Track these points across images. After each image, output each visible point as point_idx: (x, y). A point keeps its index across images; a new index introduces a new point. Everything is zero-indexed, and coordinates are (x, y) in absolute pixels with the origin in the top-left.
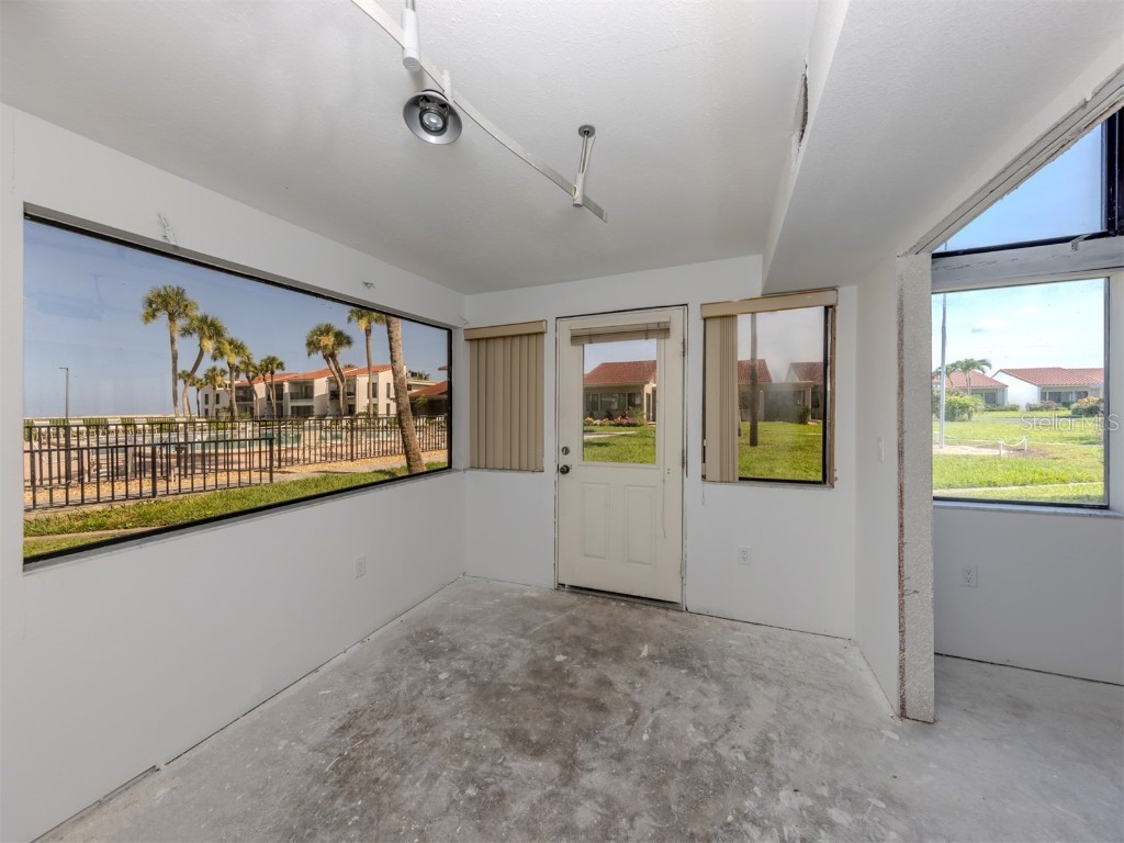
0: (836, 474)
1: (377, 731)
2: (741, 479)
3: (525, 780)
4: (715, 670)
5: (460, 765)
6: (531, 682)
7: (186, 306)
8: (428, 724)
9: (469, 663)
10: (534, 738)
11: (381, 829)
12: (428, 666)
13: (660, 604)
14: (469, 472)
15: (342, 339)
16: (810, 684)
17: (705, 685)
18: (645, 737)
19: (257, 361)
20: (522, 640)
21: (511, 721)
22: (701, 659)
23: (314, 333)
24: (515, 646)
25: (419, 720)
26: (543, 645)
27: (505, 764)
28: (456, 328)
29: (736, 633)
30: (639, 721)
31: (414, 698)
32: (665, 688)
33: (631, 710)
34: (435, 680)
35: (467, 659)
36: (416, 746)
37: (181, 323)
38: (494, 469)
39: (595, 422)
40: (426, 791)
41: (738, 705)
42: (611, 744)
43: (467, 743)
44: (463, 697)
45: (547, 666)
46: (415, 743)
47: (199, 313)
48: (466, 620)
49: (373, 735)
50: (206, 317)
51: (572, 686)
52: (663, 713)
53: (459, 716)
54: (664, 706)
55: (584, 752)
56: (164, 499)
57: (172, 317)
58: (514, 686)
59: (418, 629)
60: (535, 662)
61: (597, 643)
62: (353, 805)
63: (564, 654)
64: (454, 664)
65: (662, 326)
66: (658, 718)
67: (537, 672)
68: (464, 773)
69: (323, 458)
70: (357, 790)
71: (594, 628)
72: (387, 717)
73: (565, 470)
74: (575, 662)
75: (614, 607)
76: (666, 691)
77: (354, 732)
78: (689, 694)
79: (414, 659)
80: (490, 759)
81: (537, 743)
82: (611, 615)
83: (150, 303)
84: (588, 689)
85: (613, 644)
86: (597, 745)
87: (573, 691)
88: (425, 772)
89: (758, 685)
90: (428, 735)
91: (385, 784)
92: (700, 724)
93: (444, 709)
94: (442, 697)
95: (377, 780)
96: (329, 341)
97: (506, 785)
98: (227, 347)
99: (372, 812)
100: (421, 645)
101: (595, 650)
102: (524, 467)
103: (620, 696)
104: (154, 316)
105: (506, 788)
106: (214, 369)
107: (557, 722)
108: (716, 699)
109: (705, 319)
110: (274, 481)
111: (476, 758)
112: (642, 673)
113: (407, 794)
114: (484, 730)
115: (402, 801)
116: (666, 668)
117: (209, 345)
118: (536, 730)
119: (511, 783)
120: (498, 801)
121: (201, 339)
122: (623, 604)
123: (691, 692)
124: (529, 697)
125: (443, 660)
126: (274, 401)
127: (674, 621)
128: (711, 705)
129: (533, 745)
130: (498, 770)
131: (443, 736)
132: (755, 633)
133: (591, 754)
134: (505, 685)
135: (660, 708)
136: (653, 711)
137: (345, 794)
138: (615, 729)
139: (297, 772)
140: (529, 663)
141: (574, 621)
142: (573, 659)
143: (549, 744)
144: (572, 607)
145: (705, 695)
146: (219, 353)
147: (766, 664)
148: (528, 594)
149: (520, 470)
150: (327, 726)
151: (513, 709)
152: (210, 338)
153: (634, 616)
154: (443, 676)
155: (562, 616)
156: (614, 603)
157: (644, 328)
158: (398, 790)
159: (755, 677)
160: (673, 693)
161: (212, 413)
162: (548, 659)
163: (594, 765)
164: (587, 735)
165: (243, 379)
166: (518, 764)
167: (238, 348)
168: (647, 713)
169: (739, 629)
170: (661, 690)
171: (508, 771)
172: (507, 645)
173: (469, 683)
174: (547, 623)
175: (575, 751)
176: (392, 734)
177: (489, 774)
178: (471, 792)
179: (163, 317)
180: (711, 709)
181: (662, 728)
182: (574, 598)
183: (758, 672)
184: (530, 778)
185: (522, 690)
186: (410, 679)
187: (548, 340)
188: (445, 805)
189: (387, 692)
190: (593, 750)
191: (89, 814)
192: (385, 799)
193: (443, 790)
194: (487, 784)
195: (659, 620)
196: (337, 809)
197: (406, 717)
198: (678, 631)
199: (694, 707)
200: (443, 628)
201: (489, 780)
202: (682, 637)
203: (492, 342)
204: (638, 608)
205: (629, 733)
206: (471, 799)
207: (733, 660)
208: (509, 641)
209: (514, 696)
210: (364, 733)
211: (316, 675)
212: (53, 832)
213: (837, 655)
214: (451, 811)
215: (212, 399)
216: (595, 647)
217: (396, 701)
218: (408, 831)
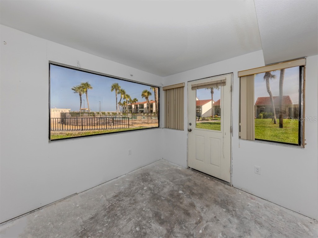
0: (305, 142)
1: (123, 200)
2: (256, 139)
3: (154, 232)
4: (238, 213)
5: (138, 218)
6: (169, 197)
7: (119, 87)
8: (136, 202)
9: (153, 186)
10: (162, 217)
11: (111, 231)
12: (143, 184)
13: (222, 181)
14: (164, 129)
15: (149, 93)
16: (285, 235)
17: (232, 218)
18: (201, 231)
19: (132, 99)
20: (171, 183)
21: (158, 209)
22: (233, 207)
23: (143, 92)
24: (168, 184)
25: (134, 200)
26: (177, 186)
27: (150, 223)
28: (160, 87)
29: (252, 201)
30: (200, 224)
31: (135, 193)
32: (215, 214)
33: (199, 219)
34: (142, 189)
35: (153, 185)
36: (130, 208)
37: (118, 91)
38: (170, 128)
39: (218, 117)
40: (126, 223)
41: (244, 232)
42: (187, 229)
43: (143, 212)
44: (148, 197)
45: (175, 194)
46: (130, 207)
47: (120, 89)
48: (158, 173)
49: (121, 201)
50: (122, 90)
51: (181, 203)
52: (211, 224)
53: (144, 202)
54: (212, 221)
55: (176, 229)
56: (108, 130)
57: (116, 90)
58: (163, 197)
59: (145, 172)
60: (172, 191)
61: (195, 190)
62: (108, 220)
63: (182, 191)
64: (149, 185)
65: (222, 81)
66: (208, 226)
67: (171, 195)
68: (138, 222)
69: (141, 123)
70: (111, 216)
71: (195, 184)
72: (127, 196)
73: (190, 130)
74: (185, 195)
75: (205, 178)
76: (215, 216)
77: (118, 198)
78: (224, 220)
79: (140, 181)
80: (147, 220)
81: (163, 220)
82: (203, 181)
83: (112, 87)
84: (186, 206)
85: (200, 192)
86: (182, 228)
87: (181, 205)
88: (128, 217)
89: (257, 226)
90: (134, 205)
91: (118, 217)
92: (225, 234)
93: (142, 199)
94: (142, 195)
95: (116, 215)
96: (146, 94)
97: (148, 231)
98: (126, 96)
99: (111, 225)
100: (144, 177)
101: (193, 192)
102: (179, 128)
103: (196, 212)
104: (113, 90)
105: (148, 232)
106: (125, 102)
107: (172, 214)
108: (235, 226)
109: (240, 77)
110: (129, 128)
111: (143, 218)
112: (207, 206)
113: (121, 222)
114: (149, 209)
115: (119, 224)
116: (217, 206)
117: (123, 96)
118: (164, 214)
119: (150, 231)
120: (144, 236)
121: (121, 94)
122: (209, 178)
123: (225, 219)
124: (166, 203)
125: (147, 183)
126: (136, 108)
127: (226, 189)
128: (232, 228)
129: (161, 220)
130: (148, 225)
131: (138, 207)
132: (262, 203)
133: (178, 230)
134: (161, 196)
135: (210, 222)
136: (207, 222)
137: (108, 216)
138: (191, 224)
139: (101, 205)
140: (170, 191)
141: (189, 180)
142: (185, 194)
143: (166, 222)
144: (191, 175)
145: (231, 223)
146: (125, 98)
147: (263, 218)
148: (178, 168)
149: (177, 129)
150: (113, 194)
151: (160, 205)
152: (123, 94)
153: (211, 184)
154: (145, 188)
155: (186, 178)
156: (205, 177)
157: (216, 82)
158: (120, 220)
159: (256, 222)
160: (217, 217)
161: (124, 111)
162: (177, 191)
163: (178, 235)
164: (180, 223)
165: (130, 104)
166: (154, 225)
167: (128, 96)
168: (204, 222)
169: (254, 199)
170: (213, 215)
171: (150, 226)
172: (166, 183)
173: (151, 193)
174: (181, 179)
175: (174, 227)
176: (126, 202)
177: (145, 225)
178: (138, 229)
179: (115, 90)
180: (231, 230)
181: (208, 230)
182: (192, 172)
183: (258, 220)
184: (156, 232)
185: (165, 199)
186: (137, 186)
187: (185, 89)
188: (129, 230)
189: (130, 189)
190: (180, 229)
191: (62, 201)
192: (116, 222)
193: (131, 225)
194: (143, 228)
195: (221, 187)
196: (104, 220)
197: (131, 198)
198: (227, 193)
199: (224, 226)
200: (151, 173)
201: (144, 227)
202: (228, 196)
203: (170, 90)
204: (214, 181)
205: (195, 227)
206: (137, 231)
207: (248, 212)
208: (167, 182)
209: (162, 201)
210: (119, 199)
211: (117, 179)
212: (55, 202)
213: (305, 225)
214: (130, 233)
215: (124, 108)
216: (193, 191)
217: (131, 192)
218: (117, 235)
